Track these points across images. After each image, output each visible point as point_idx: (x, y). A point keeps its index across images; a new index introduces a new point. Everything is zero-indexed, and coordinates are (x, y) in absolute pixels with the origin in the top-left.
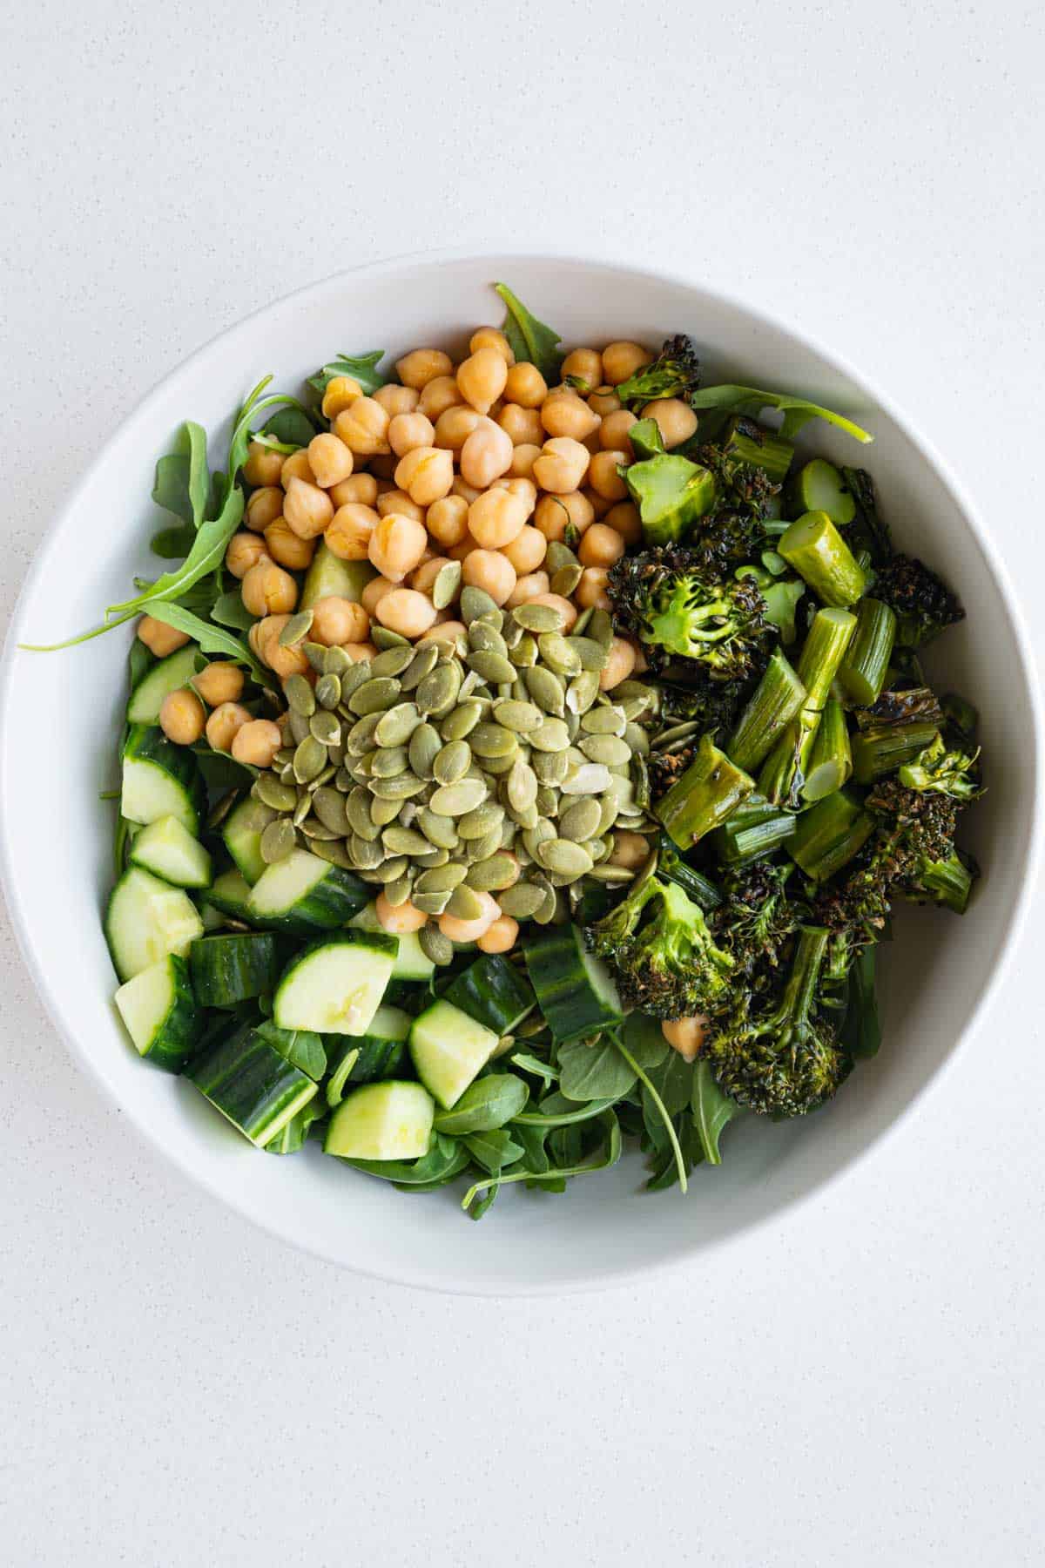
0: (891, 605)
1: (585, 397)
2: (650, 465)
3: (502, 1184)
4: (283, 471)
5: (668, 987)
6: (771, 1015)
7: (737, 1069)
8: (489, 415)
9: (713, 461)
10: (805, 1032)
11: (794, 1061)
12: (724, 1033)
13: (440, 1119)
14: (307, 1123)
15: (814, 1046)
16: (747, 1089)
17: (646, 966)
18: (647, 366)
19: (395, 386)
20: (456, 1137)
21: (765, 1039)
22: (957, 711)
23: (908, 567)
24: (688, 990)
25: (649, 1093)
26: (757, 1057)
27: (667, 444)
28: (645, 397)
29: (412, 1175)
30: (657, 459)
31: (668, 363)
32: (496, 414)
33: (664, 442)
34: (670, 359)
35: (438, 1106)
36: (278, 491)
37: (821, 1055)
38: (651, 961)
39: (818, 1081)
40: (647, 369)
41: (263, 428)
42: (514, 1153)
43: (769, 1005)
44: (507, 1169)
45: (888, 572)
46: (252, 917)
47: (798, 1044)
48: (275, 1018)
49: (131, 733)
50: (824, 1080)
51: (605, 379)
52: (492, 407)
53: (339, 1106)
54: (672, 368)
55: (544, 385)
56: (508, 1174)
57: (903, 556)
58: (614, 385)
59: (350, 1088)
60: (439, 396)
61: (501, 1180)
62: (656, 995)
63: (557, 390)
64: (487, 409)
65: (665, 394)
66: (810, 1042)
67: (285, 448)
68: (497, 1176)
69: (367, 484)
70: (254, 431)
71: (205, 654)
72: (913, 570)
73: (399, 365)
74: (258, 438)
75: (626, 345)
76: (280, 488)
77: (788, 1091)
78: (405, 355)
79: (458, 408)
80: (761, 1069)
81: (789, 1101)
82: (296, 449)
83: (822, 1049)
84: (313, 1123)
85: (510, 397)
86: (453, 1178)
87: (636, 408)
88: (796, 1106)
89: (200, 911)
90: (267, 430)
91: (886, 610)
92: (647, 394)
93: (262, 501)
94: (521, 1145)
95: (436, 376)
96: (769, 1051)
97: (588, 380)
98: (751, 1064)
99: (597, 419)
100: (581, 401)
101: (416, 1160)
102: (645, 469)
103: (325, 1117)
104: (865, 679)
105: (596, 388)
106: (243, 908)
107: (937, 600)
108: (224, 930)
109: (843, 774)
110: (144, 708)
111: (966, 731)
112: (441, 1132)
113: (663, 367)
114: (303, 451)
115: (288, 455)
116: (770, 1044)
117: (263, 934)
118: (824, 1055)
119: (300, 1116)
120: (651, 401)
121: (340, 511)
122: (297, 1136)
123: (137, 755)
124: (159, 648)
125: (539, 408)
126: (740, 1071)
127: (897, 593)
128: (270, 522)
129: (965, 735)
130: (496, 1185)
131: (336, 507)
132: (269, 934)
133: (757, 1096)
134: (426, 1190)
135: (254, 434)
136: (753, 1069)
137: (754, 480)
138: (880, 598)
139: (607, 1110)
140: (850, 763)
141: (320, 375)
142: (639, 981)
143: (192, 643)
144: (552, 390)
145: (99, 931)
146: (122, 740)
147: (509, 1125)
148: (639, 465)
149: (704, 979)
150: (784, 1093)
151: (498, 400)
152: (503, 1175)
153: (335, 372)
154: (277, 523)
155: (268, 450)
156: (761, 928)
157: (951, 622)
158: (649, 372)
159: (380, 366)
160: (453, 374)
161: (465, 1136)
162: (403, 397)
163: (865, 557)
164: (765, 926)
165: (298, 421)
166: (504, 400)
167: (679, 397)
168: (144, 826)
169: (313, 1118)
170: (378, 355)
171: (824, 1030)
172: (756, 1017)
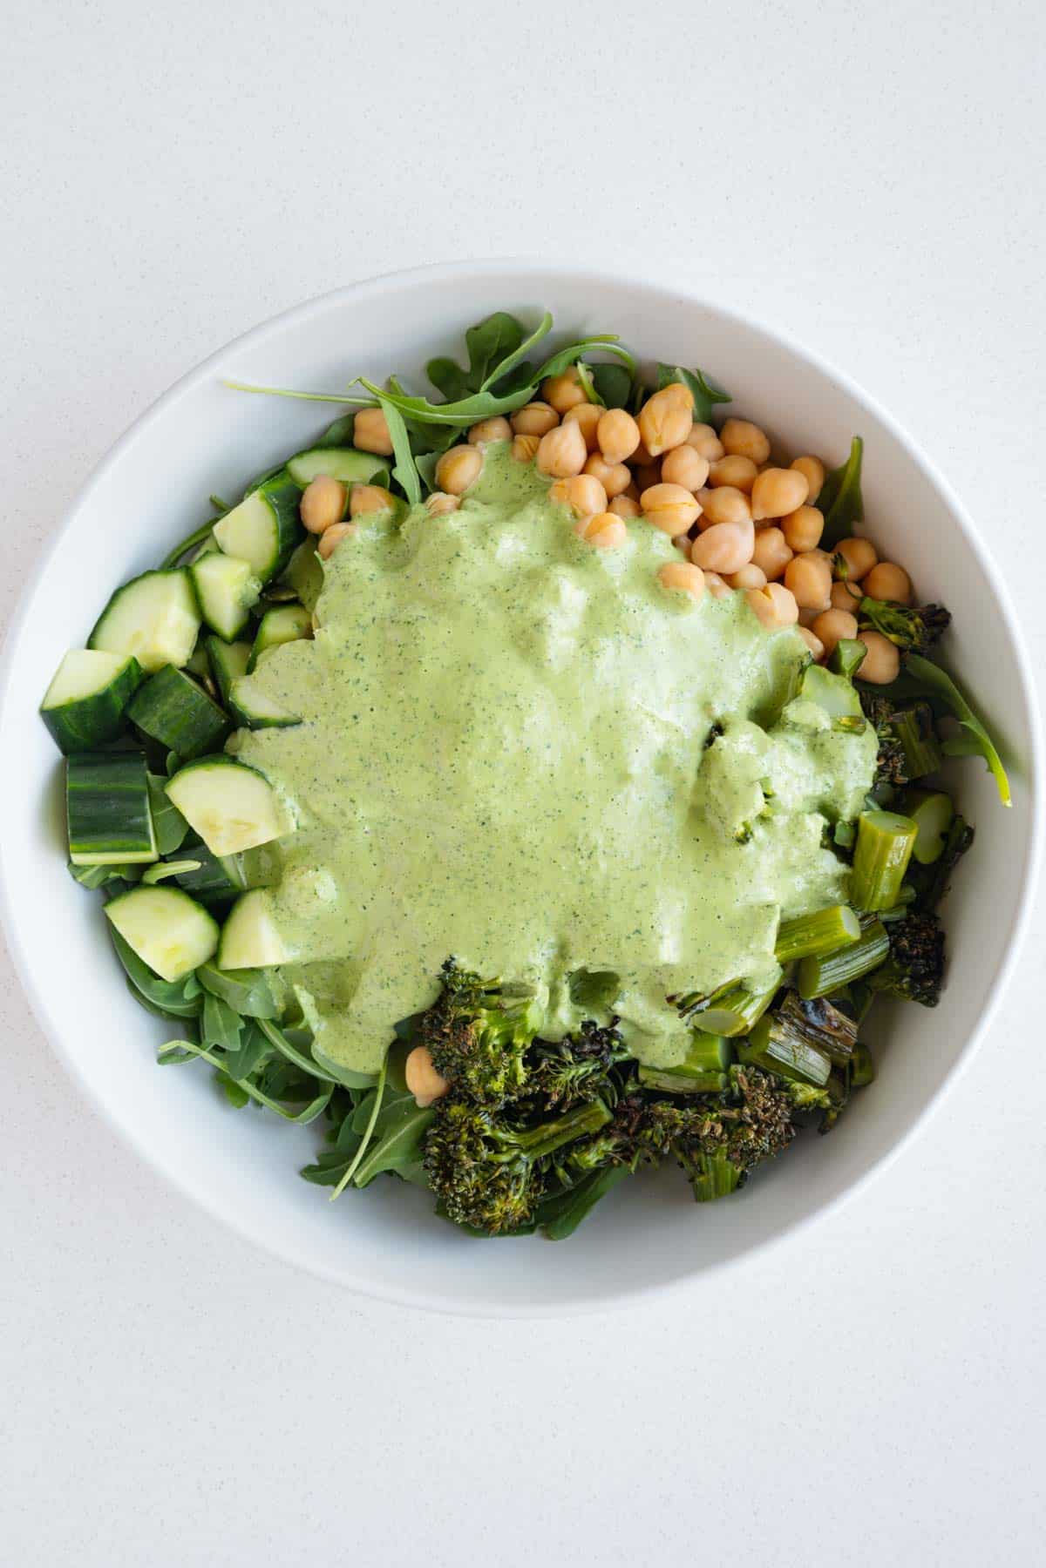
0: (892, 945)
1: (836, 579)
2: (831, 677)
3: (202, 1058)
4: (575, 408)
5: (465, 1051)
6: (512, 1132)
7: (448, 1140)
8: (756, 522)
9: (877, 715)
10: (520, 1169)
11: (493, 1177)
12: (468, 1106)
13: (208, 967)
14: (113, 875)
15: (517, 1183)
16: (441, 1160)
17: (467, 1021)
18: (901, 606)
19: (715, 434)
20: (205, 989)
21: (492, 1143)
22: (862, 1063)
23: (931, 932)
24: (476, 1067)
25: (373, 1103)
26: (471, 1148)
27: (859, 673)
28: (877, 624)
29: (147, 985)
30: (839, 678)
31: (918, 620)
32: (761, 527)
33: (859, 671)
34: (923, 619)
35: (215, 957)
36: (557, 418)
37: (514, 1195)
38: (475, 1022)
39: (492, 1210)
40: (901, 609)
41: (593, 365)
42: (233, 1043)
43: (518, 1125)
44: (218, 1050)
45: (916, 920)
46: (227, 692)
47: (508, 1169)
48: (170, 783)
49: (276, 477)
50: (498, 1213)
51: (862, 581)
52: (765, 519)
53: (149, 886)
54: (916, 627)
55: (816, 541)
56: (213, 1055)
57: (936, 919)
58: (866, 593)
59: (170, 883)
60: (737, 470)
61: (205, 1054)
62: (451, 1046)
63: (822, 554)
64: (760, 517)
65: (893, 637)
66: (517, 1178)
67: (593, 395)
68: (204, 1050)
69: (623, 477)
70: (583, 359)
71: (392, 478)
72: (933, 937)
73: (731, 422)
74: (581, 367)
75: (903, 575)
76: (560, 418)
77: (466, 1192)
78: (742, 419)
79: (740, 493)
80: (464, 1157)
81: (458, 1199)
82: (599, 403)
83: (521, 1192)
84: (120, 879)
85: (786, 524)
86: (172, 1017)
87: (865, 625)
88: (459, 1209)
89: (196, 650)
90: (594, 368)
91: (888, 944)
92: (879, 622)
93: (538, 415)
94: (243, 1043)
95: (749, 457)
96: (485, 1153)
97: (850, 571)
98: (461, 1146)
99: (827, 604)
100: (830, 580)
101: (160, 978)
102: (825, 676)
103: (133, 882)
104: (818, 977)
105: (849, 581)
106: (227, 680)
107: (927, 977)
108: (199, 680)
109: (738, 1029)
110: (304, 469)
111: (854, 1083)
112: (198, 975)
113: (911, 619)
114: (602, 409)
115: (589, 401)
116: (490, 1150)
117: (222, 713)
118: (517, 1197)
119: (116, 867)
120: (878, 631)
121: (582, 476)
122: (99, 878)
123: (266, 498)
124: (361, 439)
125: (796, 553)
126: (449, 1143)
127: (905, 943)
128: (528, 433)
129: (850, 1086)
130: (198, 1055)
131: (583, 471)
132: (227, 717)
133: (441, 1172)
134: (147, 1007)
135: (582, 362)
136: (459, 1150)
137: (892, 757)
138: (890, 934)
139: (330, 1083)
140: (750, 1029)
141: (669, 370)
142: (448, 1024)
143: (391, 460)
144: (818, 550)
145: (111, 592)
146: (266, 476)
147: (251, 1021)
148: (824, 670)
149: (495, 1074)
150: (461, 1189)
151: (773, 519)
152: (210, 1052)
153: (683, 378)
154: (532, 439)
155: (579, 383)
156: (567, 1075)
157: (922, 1002)
158: (899, 612)
159: (719, 408)
160: (761, 467)
161: (211, 995)
162: (711, 445)
163: (910, 893)
164: (570, 1077)
165: (622, 386)
166: (779, 523)
167: (901, 650)
168: (221, 552)
169: (123, 876)
170: (725, 399)
171: (535, 1185)
172: (500, 1122)
